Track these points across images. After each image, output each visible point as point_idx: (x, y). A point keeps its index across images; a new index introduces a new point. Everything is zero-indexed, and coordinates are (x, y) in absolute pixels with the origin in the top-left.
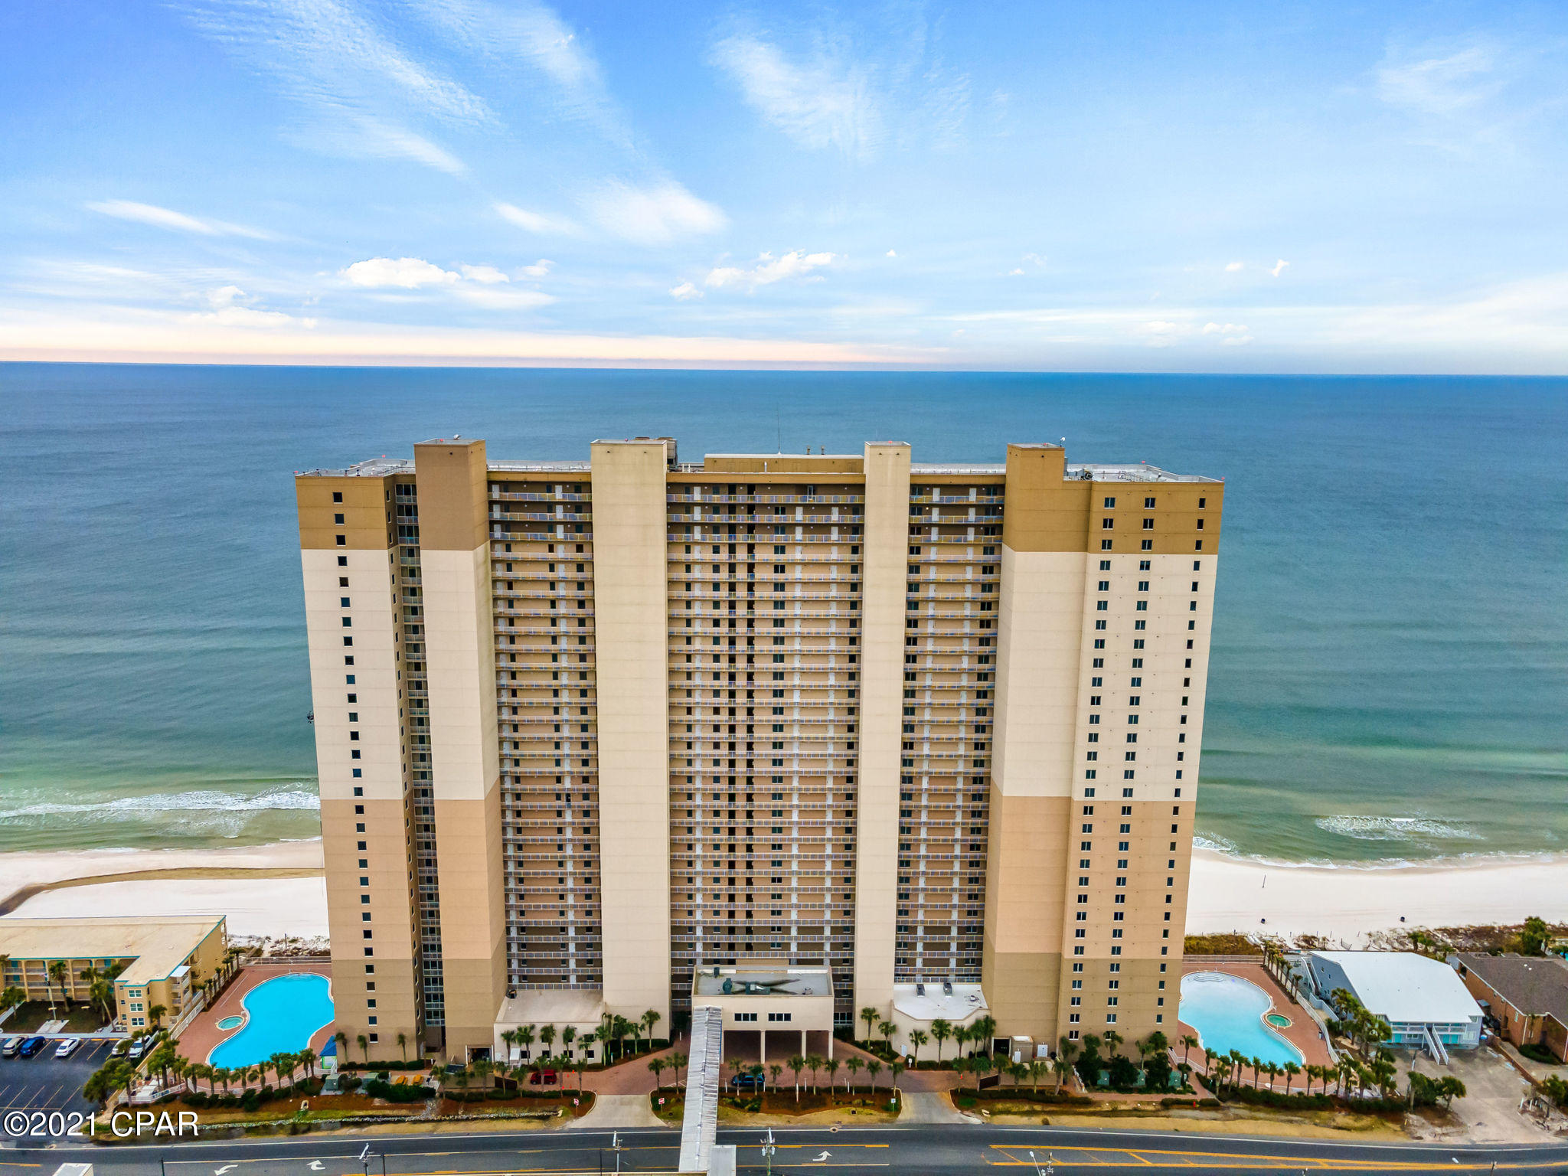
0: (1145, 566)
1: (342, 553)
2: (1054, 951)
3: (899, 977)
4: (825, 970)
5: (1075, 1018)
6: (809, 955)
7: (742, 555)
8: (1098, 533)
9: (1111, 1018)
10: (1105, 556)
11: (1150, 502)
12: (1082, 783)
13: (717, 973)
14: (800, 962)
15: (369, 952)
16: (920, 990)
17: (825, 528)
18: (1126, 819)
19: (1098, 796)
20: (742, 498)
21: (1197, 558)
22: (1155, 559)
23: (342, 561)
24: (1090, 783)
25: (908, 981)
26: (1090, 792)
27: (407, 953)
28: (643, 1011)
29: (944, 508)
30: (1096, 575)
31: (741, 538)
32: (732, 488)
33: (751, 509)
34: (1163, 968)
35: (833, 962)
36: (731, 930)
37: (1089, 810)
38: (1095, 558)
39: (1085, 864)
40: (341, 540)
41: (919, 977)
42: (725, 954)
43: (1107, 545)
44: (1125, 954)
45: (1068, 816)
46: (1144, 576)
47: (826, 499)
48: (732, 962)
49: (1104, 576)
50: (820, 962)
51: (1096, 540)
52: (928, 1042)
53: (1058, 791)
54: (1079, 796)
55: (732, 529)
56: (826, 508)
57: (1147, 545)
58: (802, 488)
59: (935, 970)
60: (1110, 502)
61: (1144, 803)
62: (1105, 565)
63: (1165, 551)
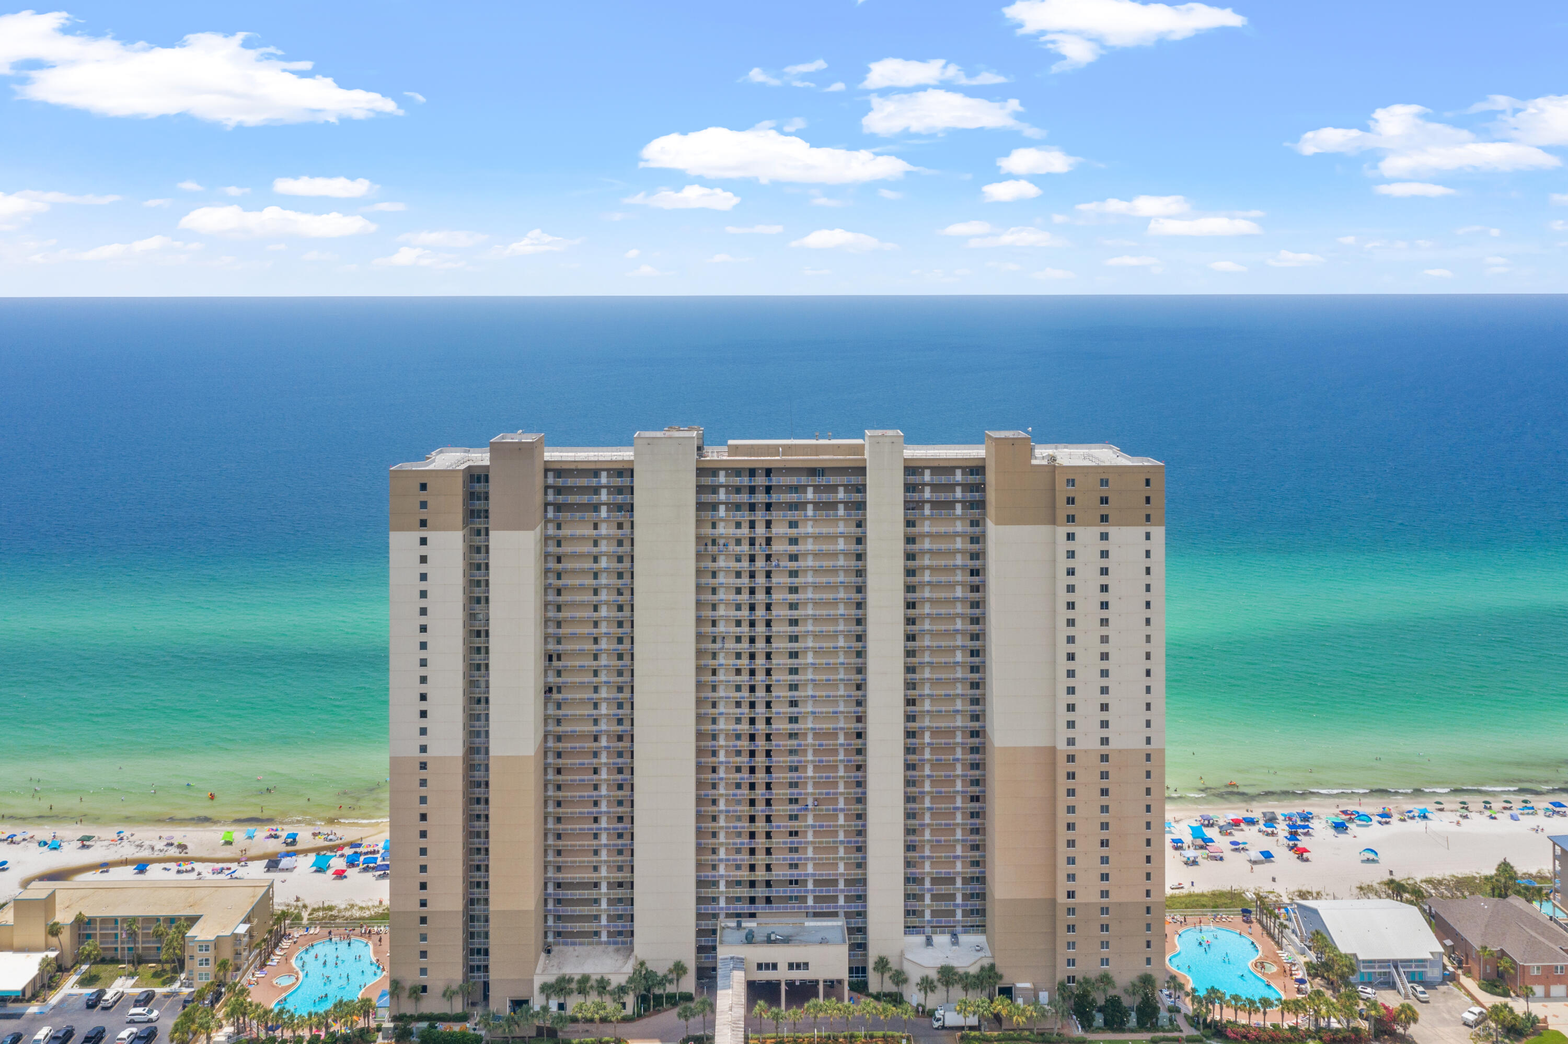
0: (1104, 537)
1: (424, 534)
2: (1048, 897)
3: (910, 929)
4: (840, 922)
5: (1071, 963)
6: (825, 907)
7: (760, 530)
8: (1063, 510)
9: (1105, 961)
10: (1071, 529)
11: (1105, 483)
12: (1063, 733)
13: (739, 925)
14: (816, 915)
15: (423, 903)
16: (929, 942)
17: (833, 505)
18: (1104, 766)
19: (1079, 745)
20: (760, 481)
21: (1148, 529)
22: (1112, 531)
23: (423, 541)
24: (1071, 733)
25: (918, 933)
26: (1071, 742)
27: (458, 906)
28: (671, 965)
29: (935, 487)
30: (1063, 546)
31: (760, 516)
32: (752, 474)
33: (769, 491)
34: (1148, 910)
35: (847, 915)
36: (752, 884)
37: (1071, 758)
38: (1062, 531)
39: (1071, 810)
40: (423, 523)
41: (928, 930)
42: (745, 908)
43: (1071, 519)
44: (1113, 898)
45: (1054, 764)
46: (1104, 545)
47: (833, 480)
48: (753, 915)
49: (1071, 546)
50: (835, 915)
51: (1062, 514)
52: (937, 990)
53: (1041, 741)
54: (1062, 745)
55: (752, 507)
56: (833, 488)
57: (1104, 519)
58: (812, 471)
59: (943, 922)
60: (1071, 483)
61: (1120, 751)
62: (1070, 537)
63: (1119, 524)
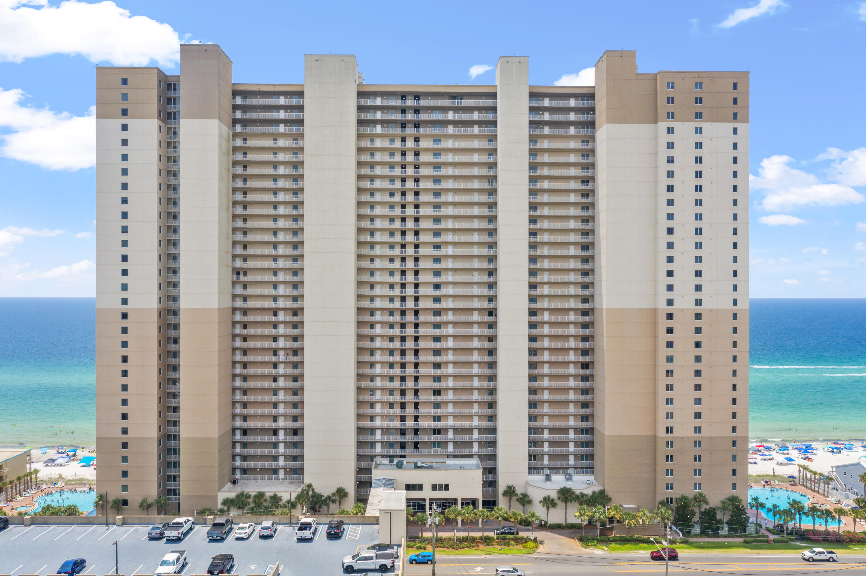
0: (699, 131)
1: (125, 121)
2: (650, 433)
3: (532, 470)
4: (476, 463)
5: (669, 487)
6: (462, 451)
7: (410, 144)
8: (663, 108)
9: (697, 486)
10: (670, 124)
11: (699, 85)
12: (664, 295)
14: (455, 456)
15: (125, 431)
16: (548, 478)
17: (469, 124)
18: (698, 323)
19: (677, 305)
20: (410, 102)
21: (736, 125)
22: (705, 126)
23: (125, 127)
24: (670, 295)
25: (539, 473)
26: (670, 302)
27: (153, 433)
28: (334, 490)
29: (553, 110)
30: (664, 138)
31: (410, 130)
32: (403, 96)
33: (417, 111)
34: (734, 443)
35: (481, 457)
36: (403, 432)
37: (670, 316)
38: (663, 125)
39: (670, 359)
40: (125, 112)
41: (546, 470)
42: (397, 451)
43: (671, 116)
44: (705, 433)
45: (655, 324)
46: (698, 138)
47: (469, 103)
48: (403, 456)
49: (670, 138)
50: (471, 456)
51: (662, 112)
52: (557, 507)
53: (646, 304)
54: (662, 305)
55: (403, 125)
56: (471, 109)
57: (699, 116)
58: (453, 96)
59: (559, 463)
60: (671, 86)
61: (711, 310)
62: (670, 131)
63: (712, 120)
